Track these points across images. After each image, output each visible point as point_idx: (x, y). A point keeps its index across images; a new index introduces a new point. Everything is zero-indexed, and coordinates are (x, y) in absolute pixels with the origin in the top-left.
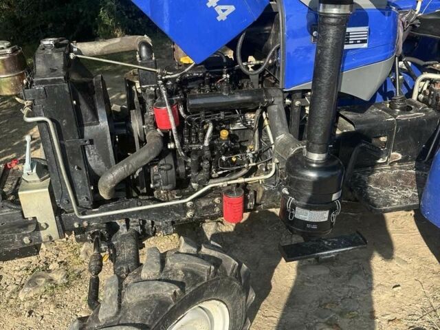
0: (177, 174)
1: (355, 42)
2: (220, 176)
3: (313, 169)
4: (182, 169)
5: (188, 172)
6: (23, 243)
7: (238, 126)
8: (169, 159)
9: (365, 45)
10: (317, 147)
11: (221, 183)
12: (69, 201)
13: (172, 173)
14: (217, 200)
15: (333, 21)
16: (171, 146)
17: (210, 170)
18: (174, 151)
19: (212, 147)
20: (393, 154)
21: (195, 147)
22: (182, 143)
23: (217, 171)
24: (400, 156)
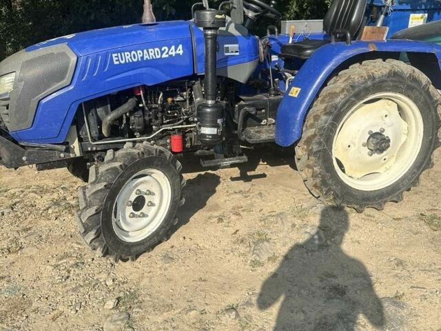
0: (145, 121)
1: (232, 52)
2: (168, 123)
3: (209, 107)
4: (147, 118)
5: (150, 120)
6: (60, 157)
7: (179, 98)
8: (140, 113)
9: (238, 54)
10: (210, 97)
11: (169, 127)
12: (86, 134)
13: (141, 119)
14: (168, 141)
15: (209, 37)
16: (141, 105)
17: (162, 119)
18: (143, 108)
19: (163, 106)
20: (269, 119)
21: (154, 106)
22: (147, 104)
23: (166, 119)
24: (274, 121)
